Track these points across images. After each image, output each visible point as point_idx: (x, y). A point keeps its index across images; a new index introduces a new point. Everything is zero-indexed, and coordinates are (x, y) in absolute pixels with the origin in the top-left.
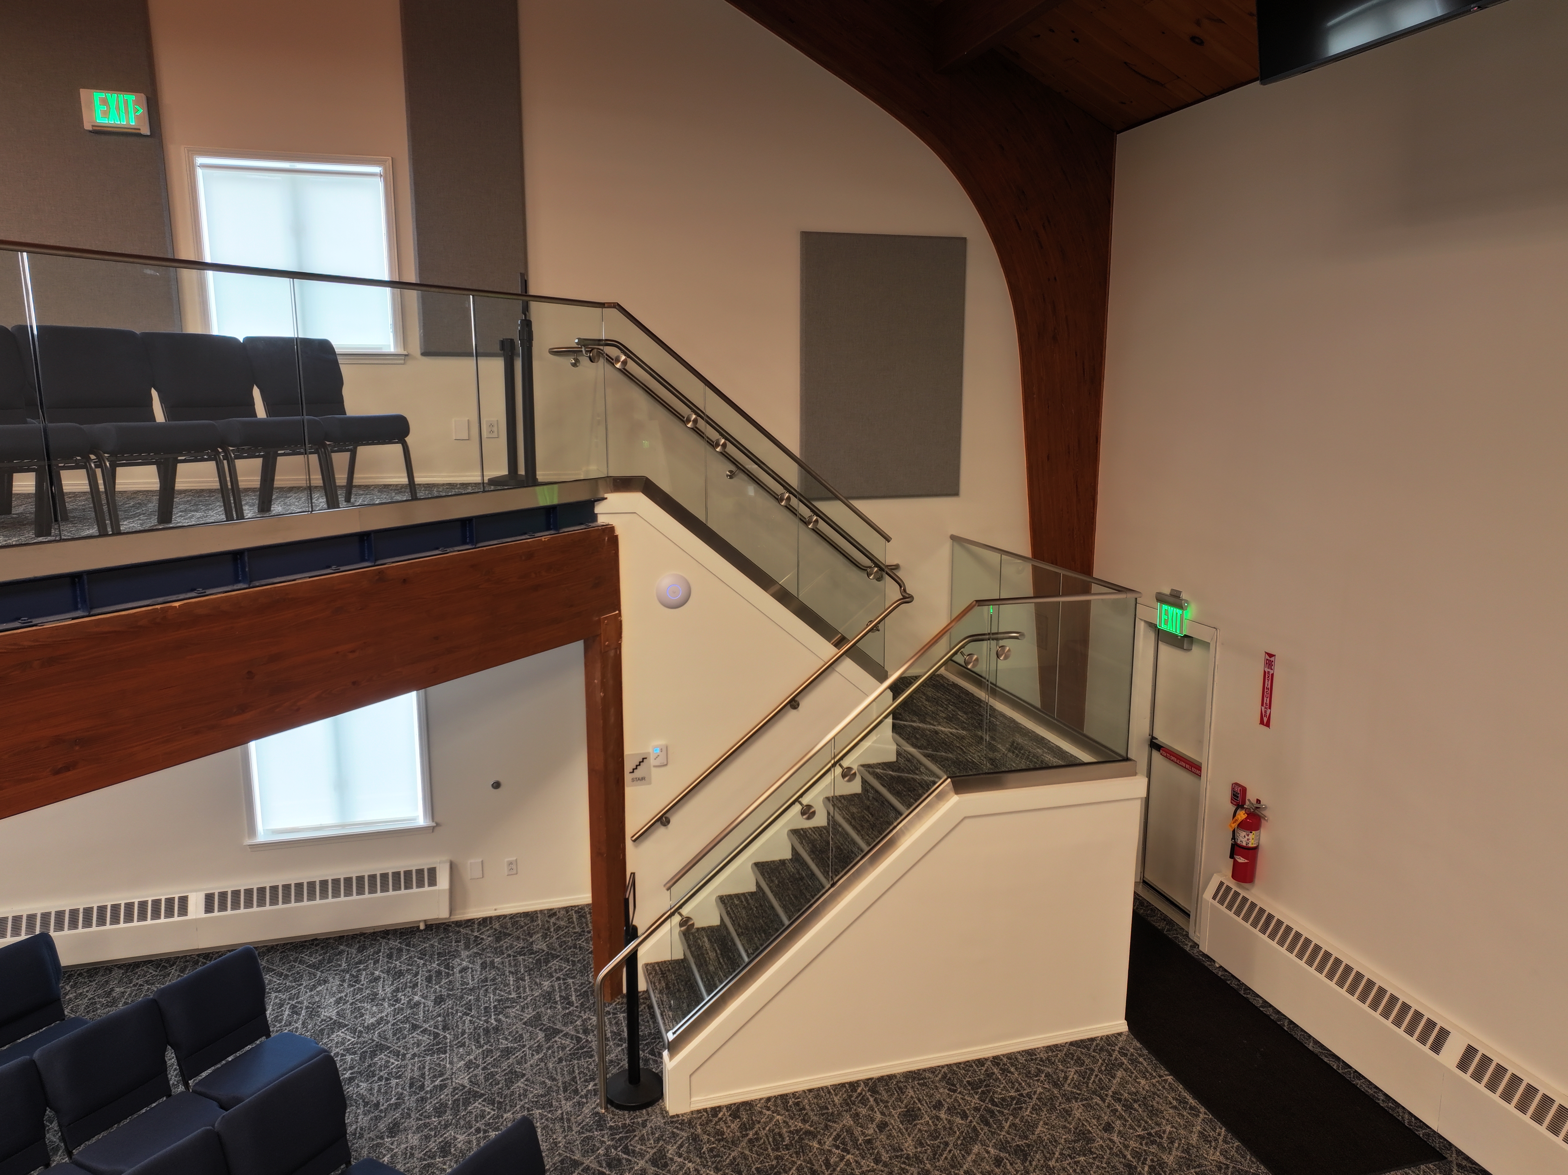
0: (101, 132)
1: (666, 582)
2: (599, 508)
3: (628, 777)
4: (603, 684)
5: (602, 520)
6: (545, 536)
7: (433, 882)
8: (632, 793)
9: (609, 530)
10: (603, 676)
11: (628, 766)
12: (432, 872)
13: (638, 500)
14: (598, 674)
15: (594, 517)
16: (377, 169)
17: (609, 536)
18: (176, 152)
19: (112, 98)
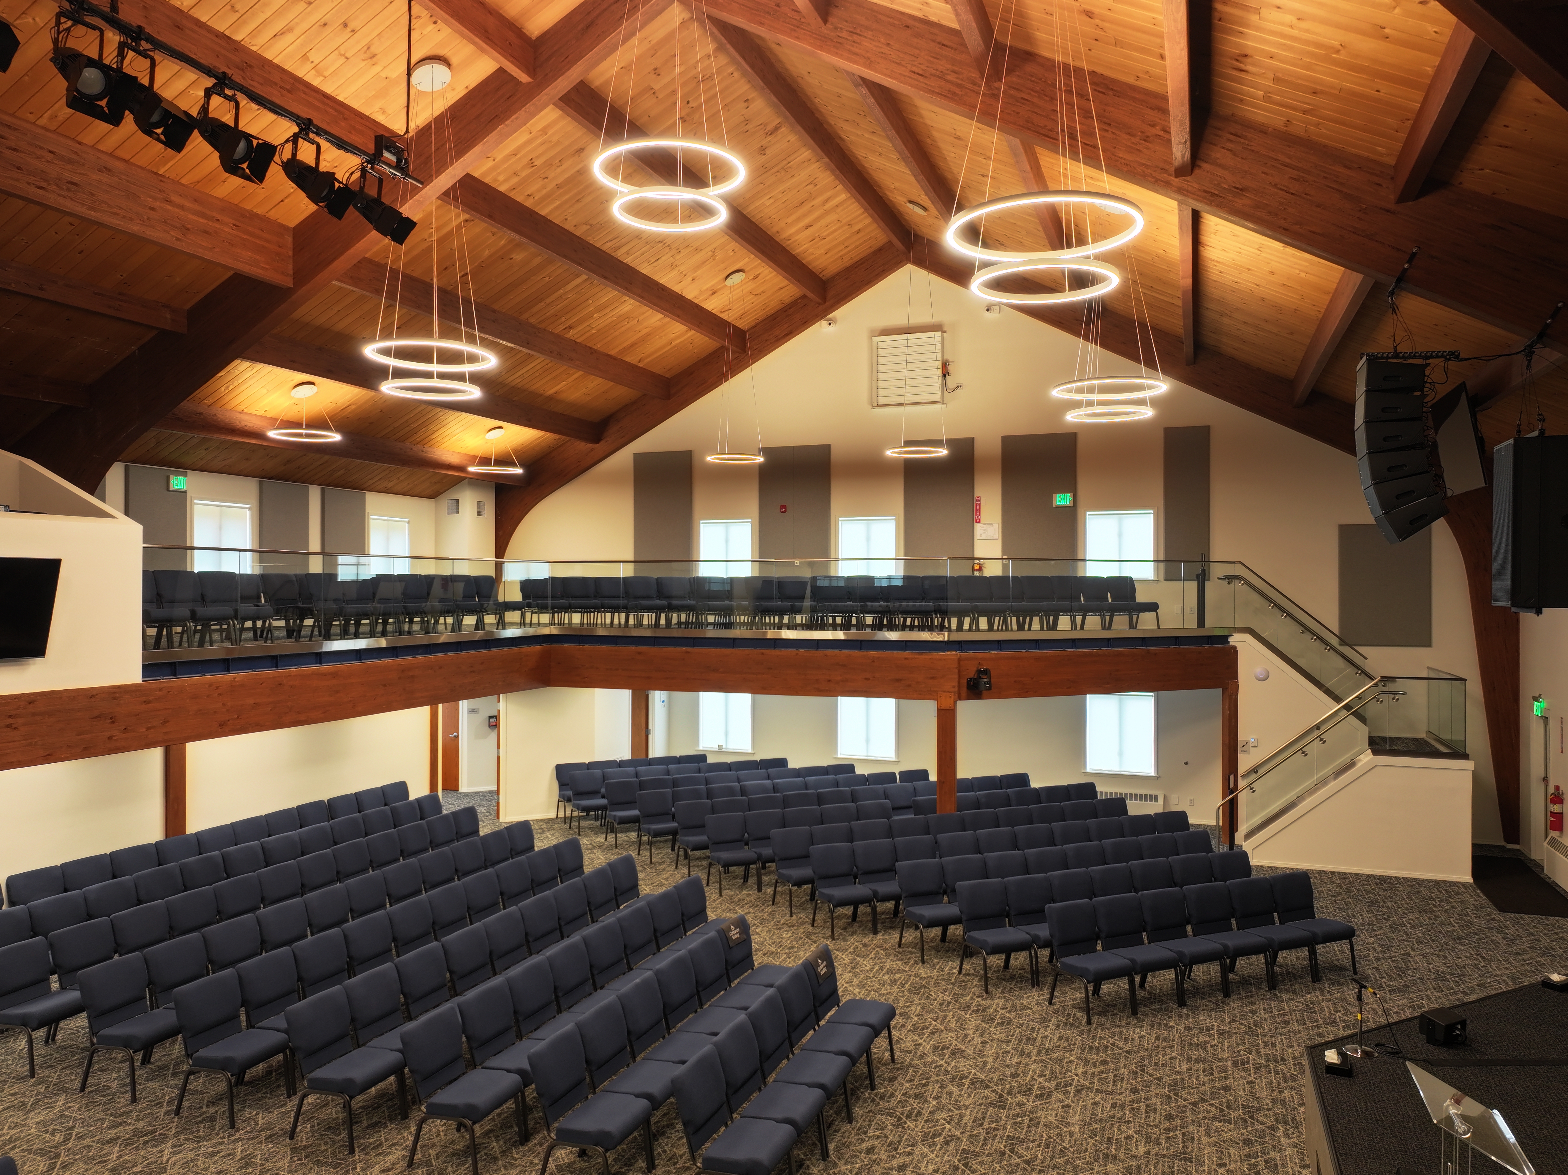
0: (1058, 507)
1: (1259, 671)
2: (1230, 639)
3: (1240, 750)
4: (1229, 709)
5: (1231, 644)
6: (1206, 647)
7: (1156, 800)
8: (1241, 757)
9: (1234, 648)
10: (1229, 705)
11: (1240, 746)
12: (1156, 797)
13: (1247, 637)
14: (1227, 704)
15: (1228, 642)
16: (1151, 511)
17: (1234, 651)
18: (1080, 511)
19: (1062, 495)
